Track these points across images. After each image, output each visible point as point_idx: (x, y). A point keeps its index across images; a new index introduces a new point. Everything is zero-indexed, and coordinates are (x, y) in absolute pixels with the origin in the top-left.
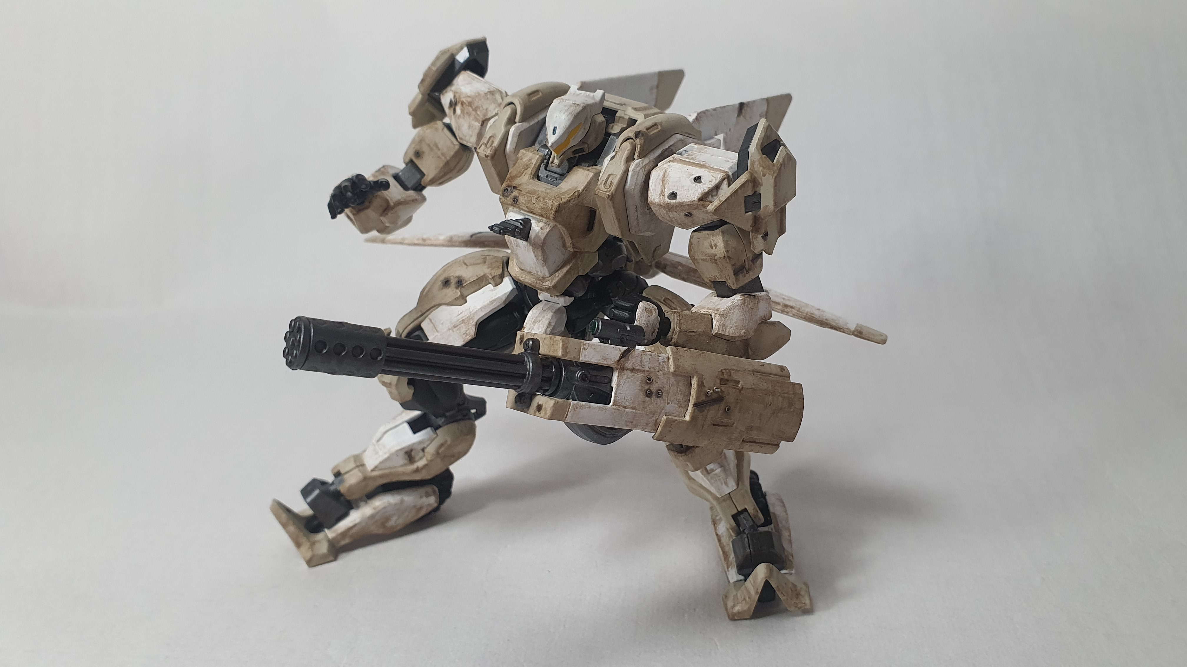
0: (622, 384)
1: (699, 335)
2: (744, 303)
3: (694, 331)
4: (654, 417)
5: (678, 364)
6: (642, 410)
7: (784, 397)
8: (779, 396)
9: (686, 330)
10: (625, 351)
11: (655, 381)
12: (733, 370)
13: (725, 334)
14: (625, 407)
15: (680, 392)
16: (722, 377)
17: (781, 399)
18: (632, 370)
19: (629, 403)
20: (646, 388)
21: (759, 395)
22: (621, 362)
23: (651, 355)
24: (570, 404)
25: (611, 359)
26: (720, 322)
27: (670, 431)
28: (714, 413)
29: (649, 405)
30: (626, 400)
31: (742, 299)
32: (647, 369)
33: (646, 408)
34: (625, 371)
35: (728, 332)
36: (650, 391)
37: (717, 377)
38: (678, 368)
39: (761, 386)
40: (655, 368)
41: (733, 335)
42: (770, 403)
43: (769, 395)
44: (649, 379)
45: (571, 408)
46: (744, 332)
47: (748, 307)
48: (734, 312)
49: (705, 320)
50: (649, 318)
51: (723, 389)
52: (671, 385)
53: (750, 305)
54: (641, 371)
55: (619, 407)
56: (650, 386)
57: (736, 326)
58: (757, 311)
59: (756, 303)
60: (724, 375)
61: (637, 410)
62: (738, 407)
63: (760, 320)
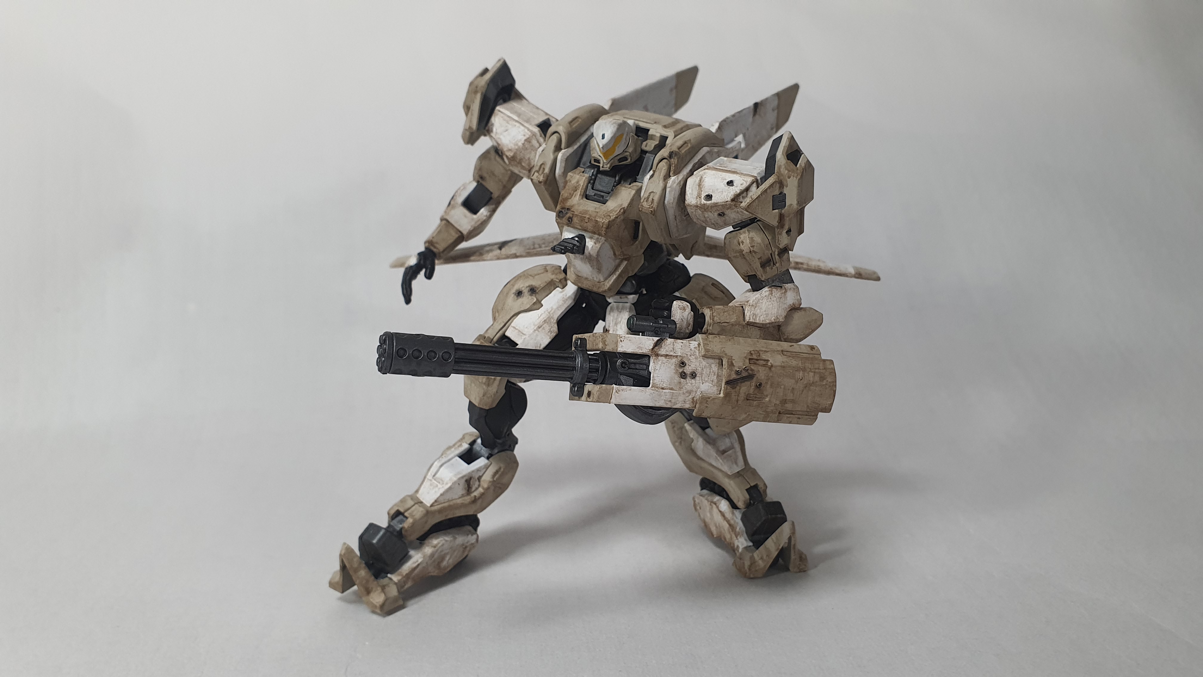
0: (659, 369)
1: (732, 325)
2: (772, 294)
3: (726, 321)
4: (691, 395)
5: (708, 348)
6: (679, 390)
7: (815, 372)
8: (810, 371)
9: (719, 322)
10: (658, 340)
11: (689, 365)
12: (762, 351)
13: (756, 322)
14: (663, 389)
15: (713, 373)
16: (751, 357)
17: (811, 374)
18: (666, 356)
19: (666, 384)
20: (681, 370)
21: (789, 372)
22: (655, 350)
23: (682, 343)
24: (613, 388)
25: (646, 348)
26: (750, 312)
27: (707, 407)
28: (745, 389)
29: (684, 385)
30: (662, 383)
31: (769, 291)
32: (679, 354)
33: (682, 388)
34: (660, 358)
35: (759, 320)
36: (684, 373)
37: (746, 357)
38: (707, 352)
39: (791, 363)
40: (687, 354)
41: (764, 322)
42: (801, 378)
43: (800, 371)
44: (683, 363)
45: (614, 391)
46: (774, 319)
47: (776, 297)
48: (763, 302)
49: (737, 311)
50: (683, 314)
51: (753, 367)
52: (703, 367)
53: (777, 295)
54: (674, 356)
55: (658, 389)
56: (683, 370)
57: (766, 314)
58: (787, 300)
59: (783, 293)
60: (753, 356)
61: (674, 390)
62: (769, 383)
63: (790, 308)
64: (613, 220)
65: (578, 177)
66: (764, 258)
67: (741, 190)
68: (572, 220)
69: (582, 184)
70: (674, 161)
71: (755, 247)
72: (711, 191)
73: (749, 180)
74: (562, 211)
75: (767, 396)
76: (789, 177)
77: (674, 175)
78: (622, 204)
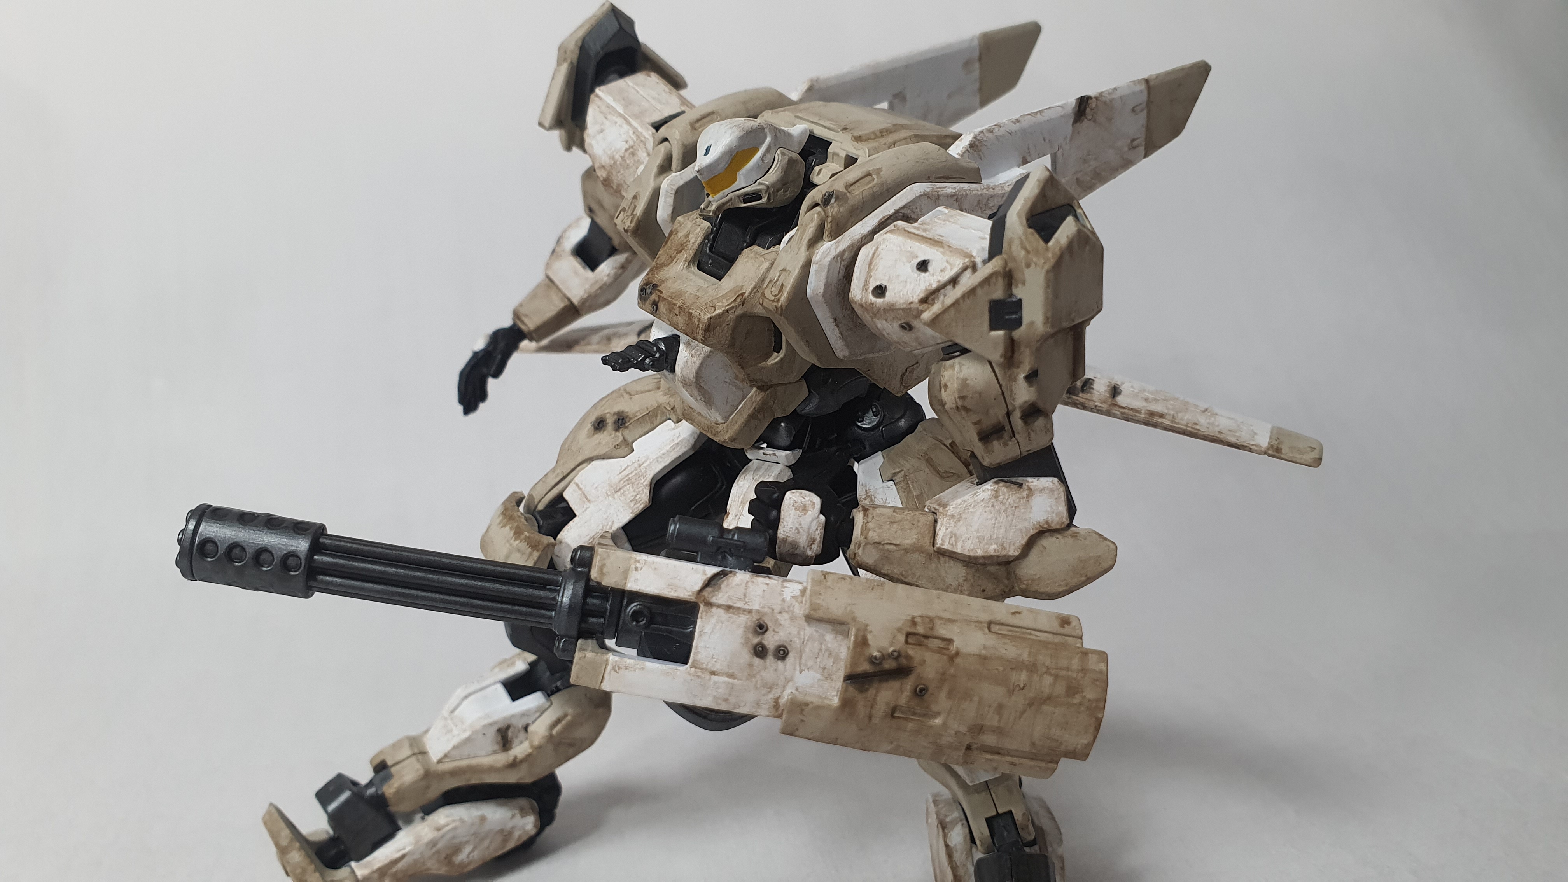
0: (710, 631)
1: (906, 551)
2: (996, 497)
3: (894, 542)
4: (773, 692)
5: (817, 601)
6: (747, 679)
7: (1056, 677)
8: (1046, 673)
9: (876, 541)
10: (715, 576)
11: (774, 631)
12: (941, 618)
13: (955, 551)
14: (713, 673)
15: (827, 653)
16: (912, 630)
17: (1049, 678)
18: (728, 608)
19: (722, 665)
20: (756, 640)
21: (997, 669)
22: (705, 593)
23: (767, 584)
24: (607, 660)
25: (685, 589)
26: (947, 529)
27: (803, 721)
28: (888, 694)
29: (759, 672)
30: (715, 660)
31: (993, 490)
32: (756, 607)
33: (754, 676)
34: (714, 610)
35: (962, 547)
36: (763, 646)
37: (899, 630)
38: (815, 610)
39: (1005, 652)
40: (774, 607)
41: (972, 553)
42: (1022, 686)
43: (1021, 670)
44: (761, 626)
45: (609, 667)
46: (995, 550)
47: (1004, 504)
48: (974, 512)
49: (919, 524)
50: (801, 519)
51: (911, 652)
52: (806, 638)
53: (1009, 500)
54: (744, 611)
55: (702, 672)
56: (762, 639)
57: (978, 537)
58: (1030, 512)
59: (1024, 497)
60: (918, 628)
61: (735, 678)
62: (946, 689)
63: (1036, 529)
64: (719, 316)
65: (689, 224)
66: (988, 422)
67: (939, 281)
68: (657, 308)
69: (692, 241)
70: (833, 209)
71: (968, 399)
72: (887, 278)
73: (959, 263)
74: (644, 288)
75: (938, 714)
76: (1028, 266)
77: (830, 239)
78: (742, 287)
